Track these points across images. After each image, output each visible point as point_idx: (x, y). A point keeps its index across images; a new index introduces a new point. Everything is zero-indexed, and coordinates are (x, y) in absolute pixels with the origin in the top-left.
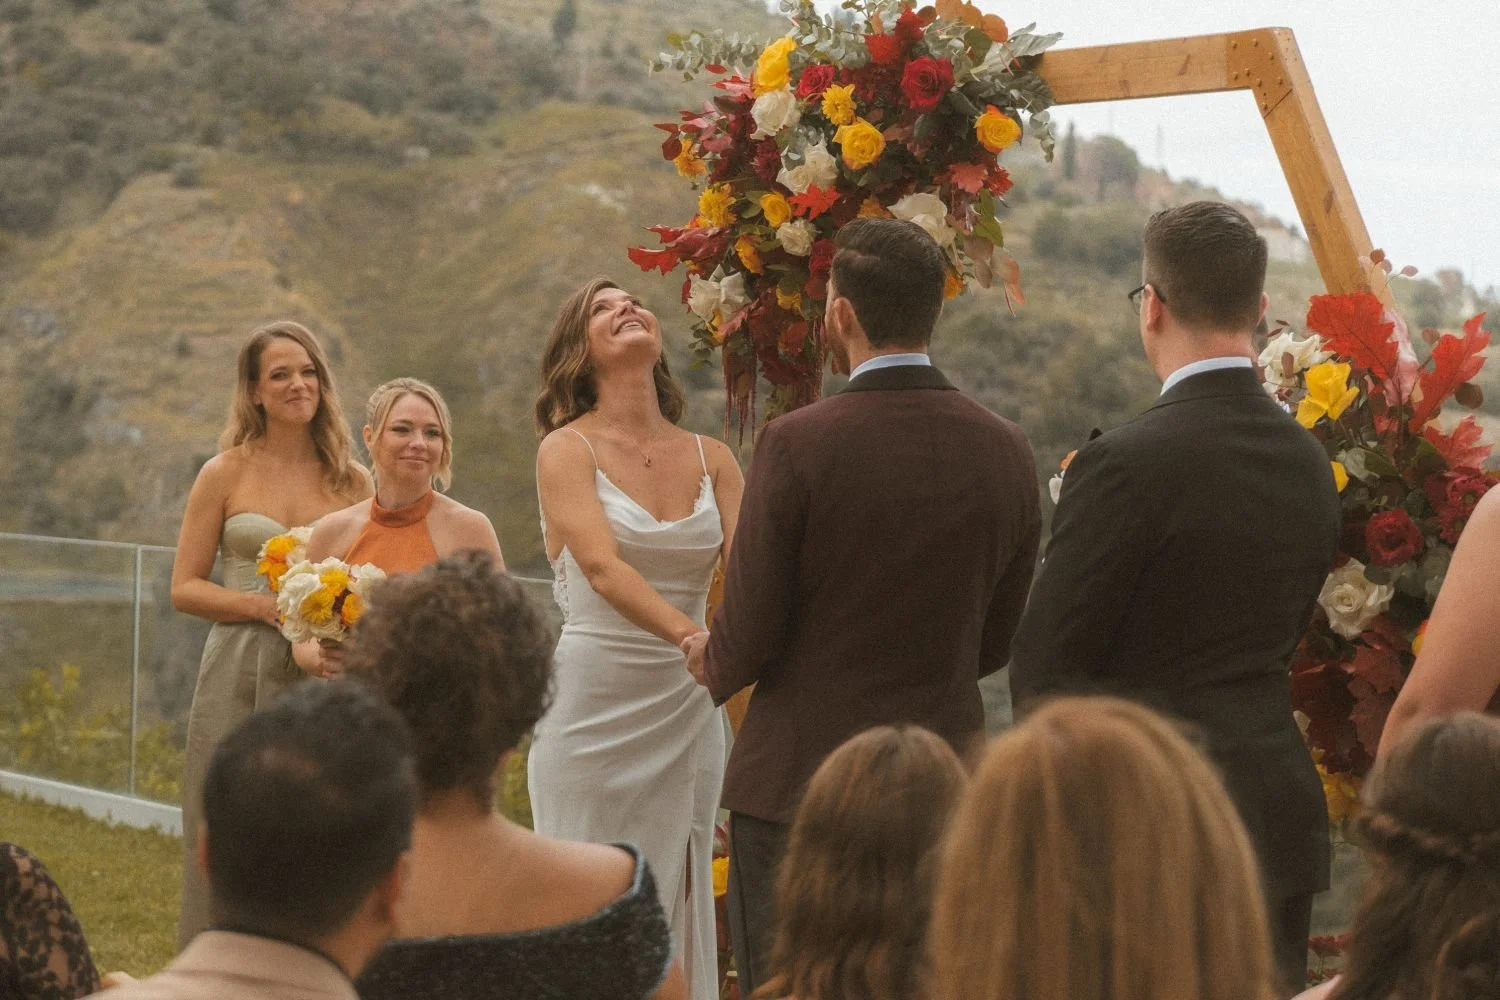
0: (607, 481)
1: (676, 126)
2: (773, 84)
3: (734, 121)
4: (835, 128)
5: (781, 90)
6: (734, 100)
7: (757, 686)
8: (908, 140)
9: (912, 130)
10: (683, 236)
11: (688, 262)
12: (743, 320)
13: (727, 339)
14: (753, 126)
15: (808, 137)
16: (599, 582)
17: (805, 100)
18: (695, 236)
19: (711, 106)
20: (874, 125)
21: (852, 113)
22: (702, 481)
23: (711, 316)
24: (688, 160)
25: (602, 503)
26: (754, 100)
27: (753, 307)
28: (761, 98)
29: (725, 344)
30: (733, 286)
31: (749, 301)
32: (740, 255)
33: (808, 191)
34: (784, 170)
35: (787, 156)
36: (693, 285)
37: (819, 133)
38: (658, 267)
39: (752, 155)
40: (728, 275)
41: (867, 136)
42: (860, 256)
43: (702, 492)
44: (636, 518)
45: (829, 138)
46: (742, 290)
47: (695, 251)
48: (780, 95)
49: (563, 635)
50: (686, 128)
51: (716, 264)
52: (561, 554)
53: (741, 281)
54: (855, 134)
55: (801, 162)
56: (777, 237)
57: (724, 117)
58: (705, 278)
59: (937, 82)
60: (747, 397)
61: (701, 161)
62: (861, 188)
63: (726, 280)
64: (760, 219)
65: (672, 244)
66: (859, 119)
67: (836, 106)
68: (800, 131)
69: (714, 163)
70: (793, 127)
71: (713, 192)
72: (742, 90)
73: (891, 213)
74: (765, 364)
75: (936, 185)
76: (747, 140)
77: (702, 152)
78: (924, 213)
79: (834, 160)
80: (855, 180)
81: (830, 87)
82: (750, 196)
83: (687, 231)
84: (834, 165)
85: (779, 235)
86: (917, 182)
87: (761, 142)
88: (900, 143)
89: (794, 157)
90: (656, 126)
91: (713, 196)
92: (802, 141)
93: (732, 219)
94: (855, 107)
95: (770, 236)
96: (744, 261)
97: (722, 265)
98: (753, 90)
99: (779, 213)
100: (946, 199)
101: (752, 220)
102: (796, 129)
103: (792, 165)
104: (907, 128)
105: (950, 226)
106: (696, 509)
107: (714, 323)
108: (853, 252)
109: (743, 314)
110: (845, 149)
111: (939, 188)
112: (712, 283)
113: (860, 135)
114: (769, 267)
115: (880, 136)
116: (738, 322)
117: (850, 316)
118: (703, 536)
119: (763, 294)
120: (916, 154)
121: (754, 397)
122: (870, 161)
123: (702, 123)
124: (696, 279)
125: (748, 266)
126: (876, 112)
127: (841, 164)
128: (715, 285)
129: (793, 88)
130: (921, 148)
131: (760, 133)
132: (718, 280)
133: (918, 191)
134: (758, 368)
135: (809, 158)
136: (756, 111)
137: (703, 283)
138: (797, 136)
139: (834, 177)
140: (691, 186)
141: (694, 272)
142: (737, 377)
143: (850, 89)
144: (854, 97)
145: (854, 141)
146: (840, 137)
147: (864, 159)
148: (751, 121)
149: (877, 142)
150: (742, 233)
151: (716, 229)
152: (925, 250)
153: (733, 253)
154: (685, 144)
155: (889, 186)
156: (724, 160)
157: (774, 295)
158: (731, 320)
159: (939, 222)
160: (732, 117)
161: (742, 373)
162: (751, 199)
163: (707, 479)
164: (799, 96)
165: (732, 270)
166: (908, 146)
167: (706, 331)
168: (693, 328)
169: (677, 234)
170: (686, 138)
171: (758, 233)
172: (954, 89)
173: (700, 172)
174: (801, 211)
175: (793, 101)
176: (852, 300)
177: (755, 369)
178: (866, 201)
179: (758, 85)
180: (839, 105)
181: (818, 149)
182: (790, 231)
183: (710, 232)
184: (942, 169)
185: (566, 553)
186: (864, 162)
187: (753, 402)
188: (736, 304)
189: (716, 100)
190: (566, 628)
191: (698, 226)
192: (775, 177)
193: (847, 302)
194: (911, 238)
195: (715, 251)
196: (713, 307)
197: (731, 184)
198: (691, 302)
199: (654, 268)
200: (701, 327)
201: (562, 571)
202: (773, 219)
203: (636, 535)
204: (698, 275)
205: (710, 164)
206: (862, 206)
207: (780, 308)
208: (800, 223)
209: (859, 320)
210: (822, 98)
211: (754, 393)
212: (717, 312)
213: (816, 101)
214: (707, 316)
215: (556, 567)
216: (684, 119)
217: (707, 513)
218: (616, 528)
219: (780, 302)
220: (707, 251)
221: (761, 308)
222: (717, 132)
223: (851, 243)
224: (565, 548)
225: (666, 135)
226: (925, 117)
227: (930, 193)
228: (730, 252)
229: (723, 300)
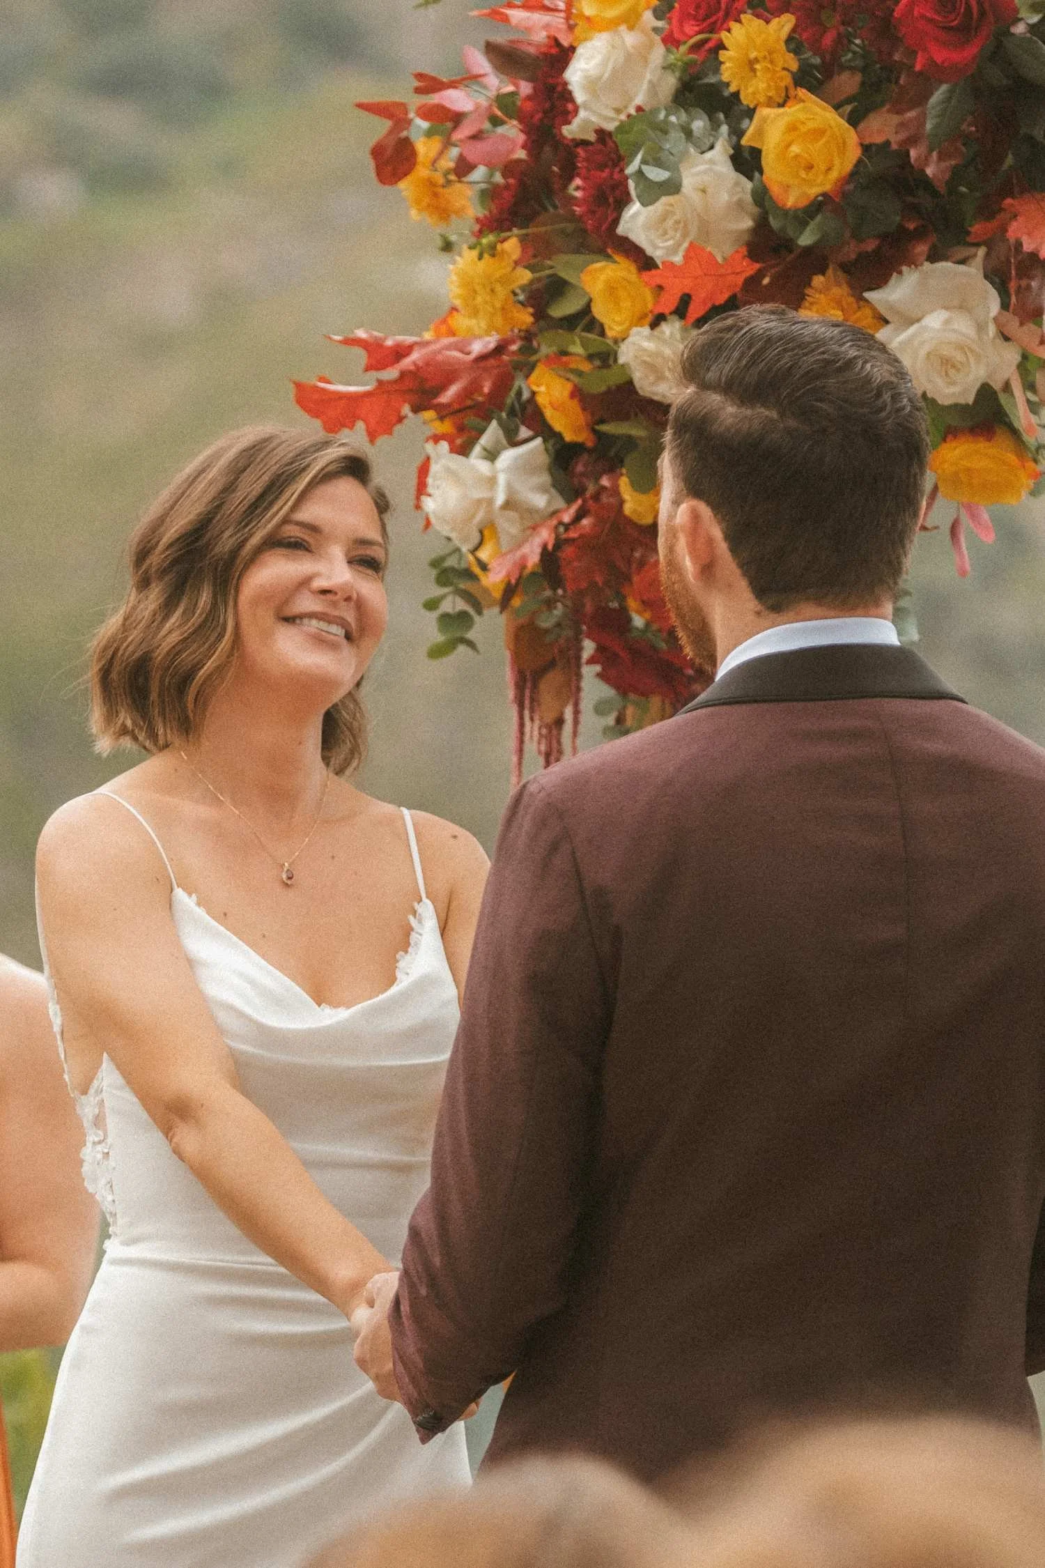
0: (200, 912)
1: (403, 107)
2: (611, 13)
3: (529, 98)
4: (750, 113)
5: (631, 28)
6: (532, 50)
7: (513, 1381)
8: (913, 140)
9: (922, 124)
10: (415, 356)
11: (429, 415)
12: (545, 547)
13: (509, 591)
14: (570, 106)
15: (688, 133)
16: (188, 1138)
17: (683, 49)
18: (440, 358)
19: (481, 63)
20: (837, 107)
21: (788, 80)
22: (414, 913)
23: (475, 538)
24: (431, 183)
25: (191, 963)
26: (572, 49)
27: (566, 518)
28: (589, 44)
29: (505, 602)
30: (523, 468)
31: (560, 503)
32: (540, 400)
33: (686, 257)
34: (635, 207)
35: (640, 173)
36: (435, 468)
37: (715, 126)
38: (360, 425)
39: (569, 172)
40: (514, 444)
41: (819, 133)
42: (731, 409)
43: (414, 936)
44: (265, 993)
45: (737, 133)
46: (545, 478)
47: (443, 388)
48: (630, 39)
49: (105, 1268)
50: (428, 113)
51: (488, 419)
52: (95, 1083)
53: (544, 459)
54: (792, 128)
55: (672, 187)
56: (622, 360)
57: (511, 88)
58: (463, 450)
59: (975, 11)
60: (560, 722)
61: (459, 185)
62: (808, 250)
63: (508, 456)
64: (584, 320)
65: (391, 374)
66: (802, 92)
67: (751, 63)
68: (673, 119)
69: (490, 194)
70: (655, 111)
71: (480, 257)
72: (547, 27)
73: (874, 309)
74: (601, 649)
75: (977, 245)
76: (558, 143)
77: (463, 168)
78: (946, 308)
79: (749, 185)
80: (790, 233)
81: (739, 21)
82: (562, 266)
83: (426, 344)
84: (748, 198)
85: (626, 354)
86: (934, 238)
87: (584, 143)
88: (894, 147)
89: (656, 174)
90: (360, 106)
91: (481, 265)
92: (674, 142)
93: (525, 318)
94: (794, 66)
95: (605, 358)
96: (549, 413)
97: (500, 423)
98: (571, 28)
99: (626, 304)
100: (998, 277)
101: (570, 323)
102: (662, 116)
103: (653, 191)
104: (911, 114)
105: (1007, 339)
106: (399, 974)
107: (484, 554)
108: (715, 399)
109: (545, 535)
110: (769, 161)
111: (981, 252)
112: (476, 462)
113: (803, 129)
114: (604, 428)
115: (852, 137)
116: (532, 554)
117: (710, 541)
118: (416, 1036)
119: (591, 489)
120: (929, 171)
121: (576, 722)
122: (827, 187)
123: (457, 99)
124: (442, 457)
125: (558, 427)
126: (845, 76)
127: (761, 197)
128: (483, 467)
129: (660, 24)
130: (941, 158)
131: (587, 122)
132: (491, 455)
133: (934, 257)
134: (586, 655)
135: (689, 182)
136: (577, 74)
137: (456, 461)
138: (663, 129)
139: (748, 223)
140: (439, 243)
141: (436, 439)
142: (539, 674)
143: (784, 24)
144: (794, 44)
145: (789, 145)
146: (760, 133)
147: (810, 183)
148: (567, 96)
149: (843, 147)
150: (546, 349)
151: (491, 342)
152: (879, 395)
153: (526, 395)
154: (425, 148)
155: (871, 246)
156: (507, 187)
157: (615, 491)
158: (519, 546)
159: (981, 328)
160: (526, 88)
161: (552, 664)
162: (563, 274)
163: (427, 910)
164: (670, 41)
165: (524, 432)
166: (913, 153)
167: (468, 574)
168: (435, 563)
169: (400, 352)
170: (429, 134)
171: (577, 349)
172: (1020, 29)
173: (459, 212)
174: (670, 302)
175: (658, 53)
176: (715, 507)
177: (578, 658)
178: (818, 280)
179: (581, 15)
180: (756, 60)
181: (712, 162)
182: (646, 344)
183: (477, 348)
184: (989, 209)
185: (108, 1077)
186: (814, 191)
187: (575, 734)
188: (531, 511)
189: (492, 50)
190: (113, 1248)
191: (452, 333)
192: (616, 221)
193: (705, 510)
194: (850, 363)
195: (486, 390)
196: (480, 516)
197: (523, 240)
198: (429, 504)
199: (351, 427)
200: (451, 562)
201: (99, 1121)
202: (611, 317)
203: (266, 1035)
204: (444, 446)
205: (483, 193)
206: (808, 291)
207: (629, 521)
208: (670, 329)
209: (734, 550)
210: (721, 46)
211: (577, 712)
212: (485, 532)
213: (710, 50)
214: (465, 539)
215: (87, 1108)
216: (418, 91)
217: (425, 984)
218: (223, 1017)
219: (628, 508)
220: (468, 392)
221: (585, 522)
222: (496, 122)
223: (711, 376)
224: (107, 1066)
225: (380, 128)
226: (951, 91)
227: (963, 262)
228: (519, 393)
229: (500, 499)
